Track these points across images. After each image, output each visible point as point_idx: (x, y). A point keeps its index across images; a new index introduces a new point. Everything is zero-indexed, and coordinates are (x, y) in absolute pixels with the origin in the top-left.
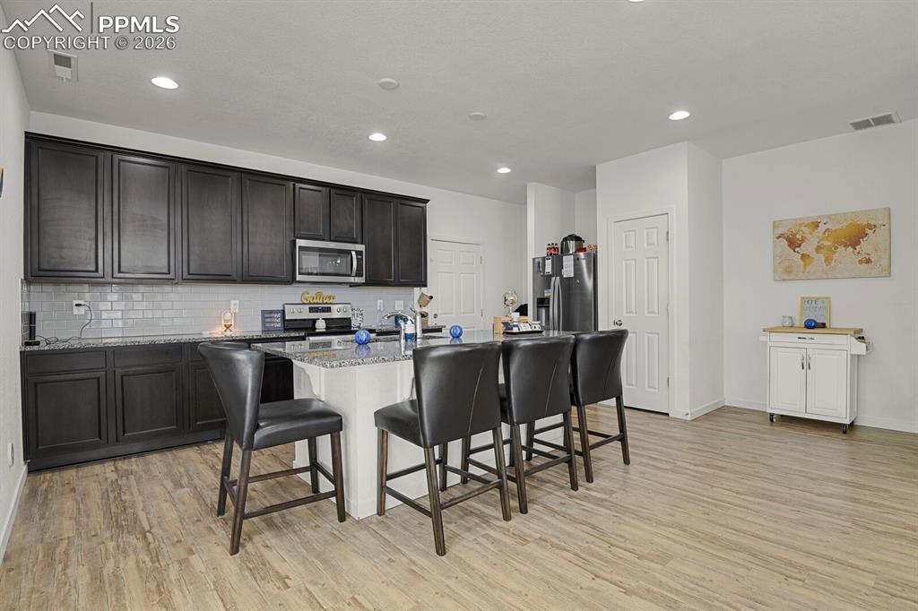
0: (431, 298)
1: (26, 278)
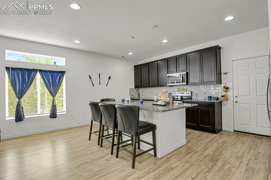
1: (135, 88)
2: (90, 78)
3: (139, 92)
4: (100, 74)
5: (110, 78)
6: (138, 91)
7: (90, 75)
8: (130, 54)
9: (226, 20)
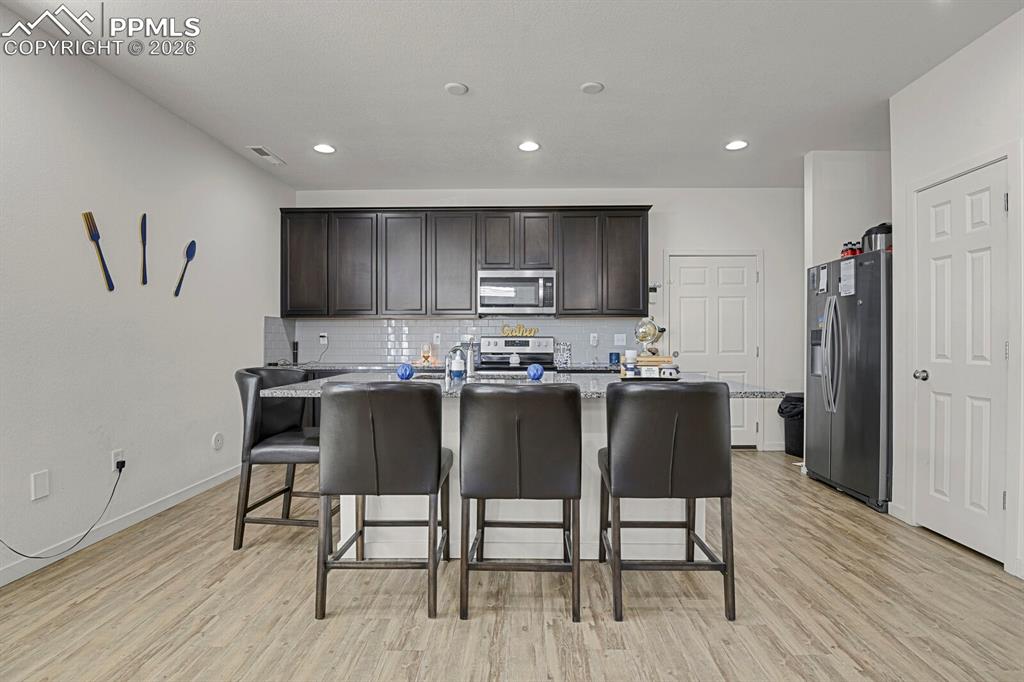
0: (663, 330)
1: (282, 316)
2: (94, 236)
3: (294, 336)
4: (145, 216)
5: (191, 251)
6: (291, 333)
7: (90, 214)
8: (324, 148)
9: (729, 147)
